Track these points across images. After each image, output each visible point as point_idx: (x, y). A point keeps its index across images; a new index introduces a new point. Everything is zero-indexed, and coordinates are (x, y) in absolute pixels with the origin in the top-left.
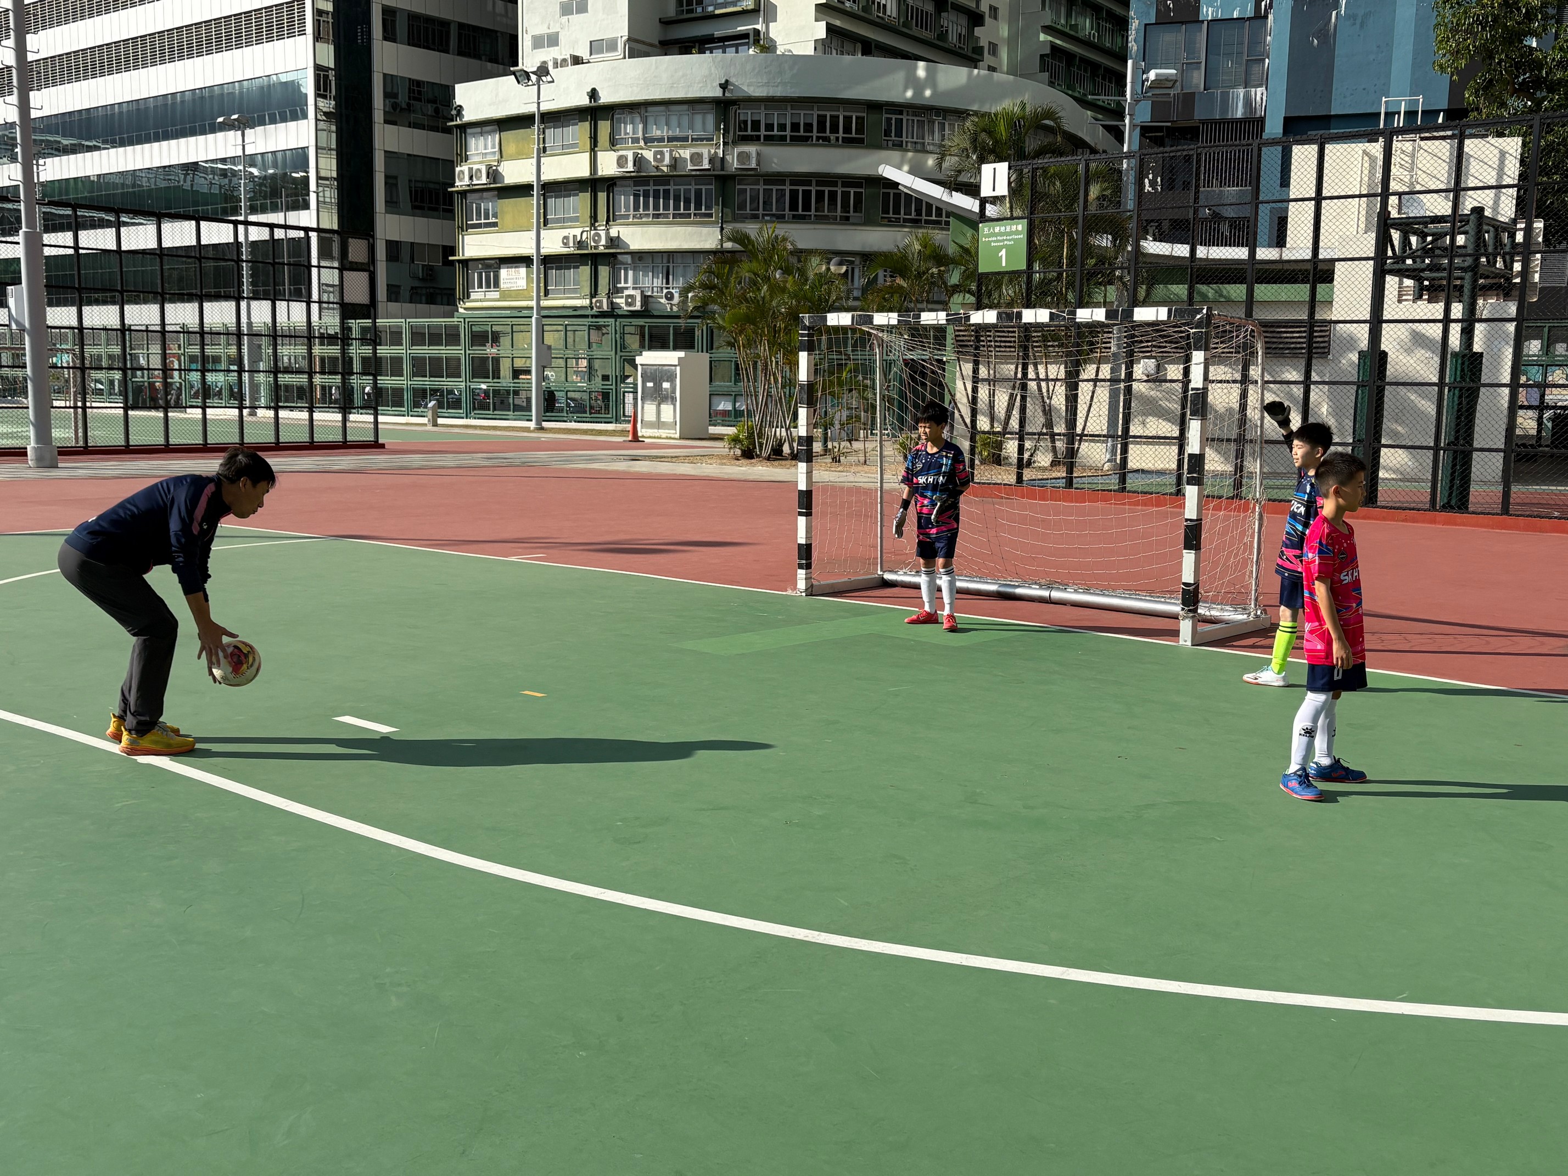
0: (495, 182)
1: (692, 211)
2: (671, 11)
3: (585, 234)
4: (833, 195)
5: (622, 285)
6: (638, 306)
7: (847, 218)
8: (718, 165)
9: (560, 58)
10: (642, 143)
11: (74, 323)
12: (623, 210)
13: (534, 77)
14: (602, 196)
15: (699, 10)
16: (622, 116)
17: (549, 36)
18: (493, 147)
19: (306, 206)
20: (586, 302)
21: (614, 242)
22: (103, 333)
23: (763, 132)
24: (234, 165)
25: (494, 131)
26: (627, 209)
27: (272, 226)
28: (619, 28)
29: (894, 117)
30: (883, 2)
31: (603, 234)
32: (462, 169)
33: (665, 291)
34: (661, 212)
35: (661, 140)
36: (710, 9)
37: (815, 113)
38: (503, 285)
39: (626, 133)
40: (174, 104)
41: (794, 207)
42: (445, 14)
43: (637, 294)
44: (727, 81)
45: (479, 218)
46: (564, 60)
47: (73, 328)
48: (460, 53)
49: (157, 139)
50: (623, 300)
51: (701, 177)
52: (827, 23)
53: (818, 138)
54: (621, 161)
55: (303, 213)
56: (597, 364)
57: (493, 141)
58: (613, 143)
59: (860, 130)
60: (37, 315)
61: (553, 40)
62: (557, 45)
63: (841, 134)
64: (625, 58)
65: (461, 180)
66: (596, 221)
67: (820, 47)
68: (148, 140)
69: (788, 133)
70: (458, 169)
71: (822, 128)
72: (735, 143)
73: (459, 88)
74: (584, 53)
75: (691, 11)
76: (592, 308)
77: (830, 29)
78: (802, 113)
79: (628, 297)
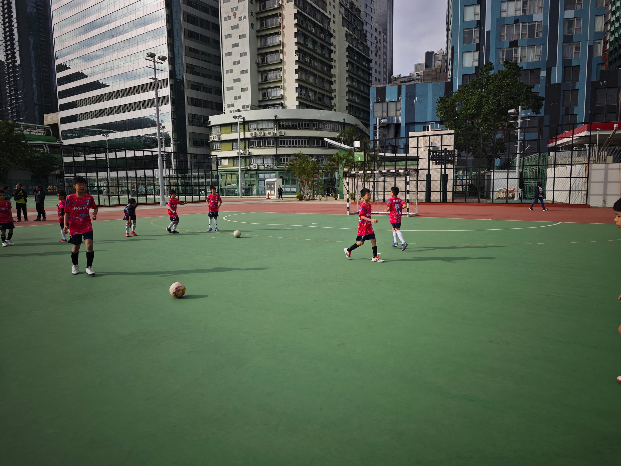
0: (220, 140)
1: (269, 145)
2: (261, 98)
3: (243, 151)
4: (302, 141)
5: (253, 163)
6: (257, 168)
7: (305, 146)
8: (275, 135)
9: (235, 110)
10: (256, 130)
11: (116, 176)
12: (252, 145)
13: (238, 117)
14: (247, 143)
15: (268, 98)
16: (251, 124)
17: (231, 104)
19: (170, 146)
20: (244, 167)
21: (250, 153)
22: (123, 178)
23: (285, 127)
24: (150, 136)
25: (219, 127)
28: (249, 103)
29: (315, 123)
30: (311, 95)
31: (247, 151)
32: (211, 136)
33: (263, 164)
34: (262, 146)
35: (261, 129)
36: (270, 98)
37: (297, 122)
38: (222, 164)
39: (252, 128)
41: (293, 144)
43: (256, 165)
44: (276, 115)
45: (216, 148)
48: (204, 107)
50: (253, 167)
51: (271, 137)
52: (299, 101)
53: (298, 128)
54: (252, 134)
55: (170, 148)
56: (247, 182)
57: (219, 130)
58: (249, 130)
59: (308, 126)
61: (233, 105)
62: (234, 107)
63: (303, 127)
64: (250, 110)
65: (211, 139)
66: (245, 148)
67: (297, 107)
69: (291, 127)
71: (299, 126)
72: (279, 129)
73: (210, 117)
74: (241, 109)
75: (265, 98)
76: (245, 169)
78: (294, 122)
79: (254, 166)
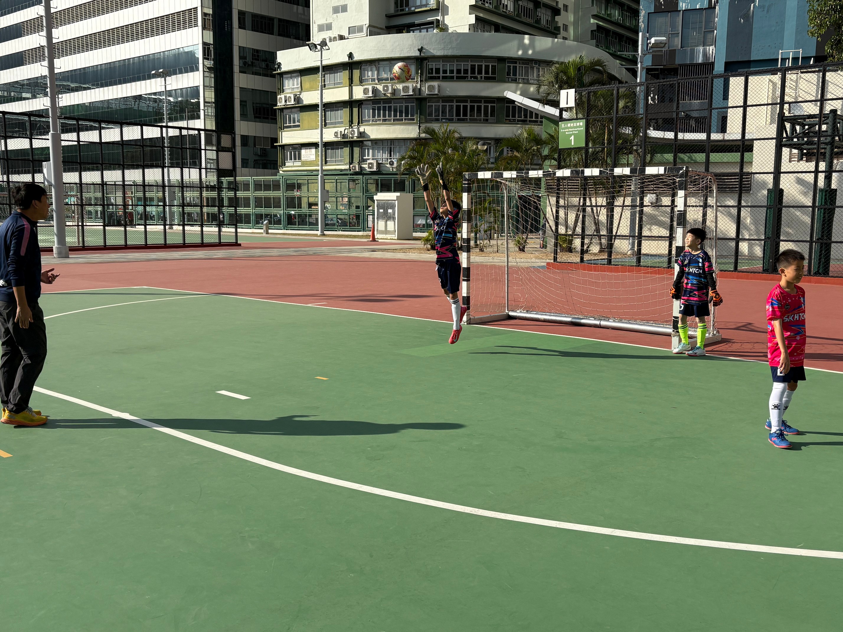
0: (298, 103)
1: (404, 117)
2: (392, 10)
3: (346, 130)
4: (479, 108)
5: (366, 157)
6: (375, 169)
7: (487, 120)
8: (417, 92)
9: (332, 36)
10: (377, 81)
11: (77, 181)
12: (367, 117)
13: (319, 47)
14: (355, 110)
15: (407, 9)
16: (366, 67)
17: (327, 25)
18: (298, 85)
19: (198, 117)
20: (347, 167)
21: (362, 134)
22: (92, 186)
23: (441, 74)
24: (161, 96)
25: (298, 76)
26: (369, 117)
27: (181, 128)
28: (365, 20)
29: (512, 65)
30: (506, 3)
31: (356, 130)
32: (281, 97)
33: (389, 160)
34: (387, 118)
35: (387, 79)
36: (413, 9)
37: (470, 64)
38: (303, 158)
39: (368, 76)
40: (129, 64)
41: (458, 114)
42: (271, 14)
43: (374, 162)
44: (422, 47)
45: (290, 123)
46: (335, 38)
47: (76, 184)
48: (279, 35)
49: (120, 83)
50: (367, 166)
51: (408, 99)
52: (476, 16)
53: (471, 77)
54: (366, 91)
55: (197, 121)
56: (353, 200)
57: (297, 81)
58: (361, 82)
59: (494, 72)
60: (58, 177)
61: (329, 27)
62: (331, 29)
63: (483, 75)
64: (367, 36)
65: (280, 103)
66: (352, 123)
67: (472, 29)
68: (115, 84)
69: (455, 74)
70: (279, 97)
71: (473, 72)
72: (426, 80)
73: (279, 54)
74: (345, 33)
75: (402, 10)
76: (350, 170)
77: (477, 18)
78: (462, 64)
79: (369, 164)
